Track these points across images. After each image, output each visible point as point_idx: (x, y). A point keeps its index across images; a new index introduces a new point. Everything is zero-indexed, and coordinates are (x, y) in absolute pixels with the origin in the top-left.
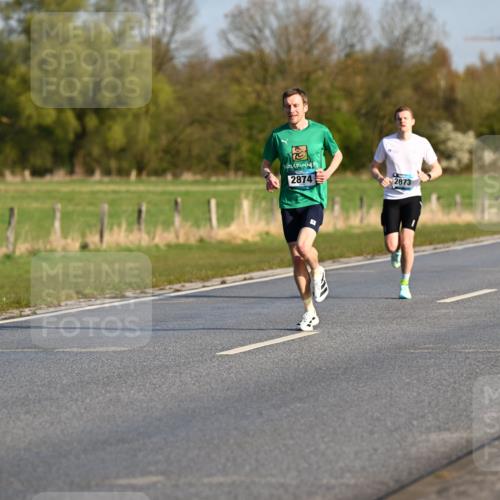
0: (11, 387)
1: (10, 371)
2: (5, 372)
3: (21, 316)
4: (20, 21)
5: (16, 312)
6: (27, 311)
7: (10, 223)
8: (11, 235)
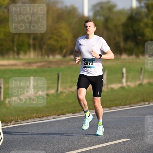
0: (141, 129)
1: (141, 124)
2: (139, 124)
3: (144, 105)
4: (145, 4)
5: (143, 103)
6: (147, 103)
7: (141, 73)
8: (141, 77)
